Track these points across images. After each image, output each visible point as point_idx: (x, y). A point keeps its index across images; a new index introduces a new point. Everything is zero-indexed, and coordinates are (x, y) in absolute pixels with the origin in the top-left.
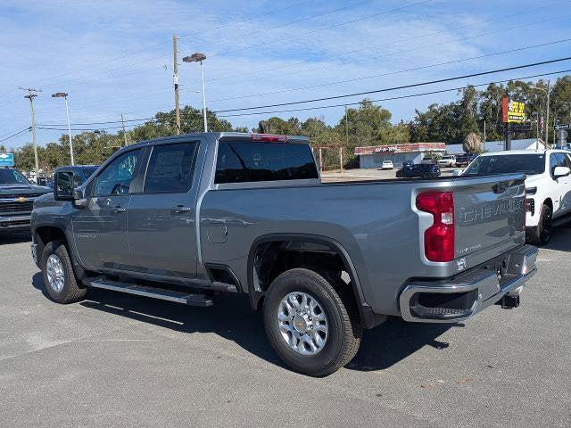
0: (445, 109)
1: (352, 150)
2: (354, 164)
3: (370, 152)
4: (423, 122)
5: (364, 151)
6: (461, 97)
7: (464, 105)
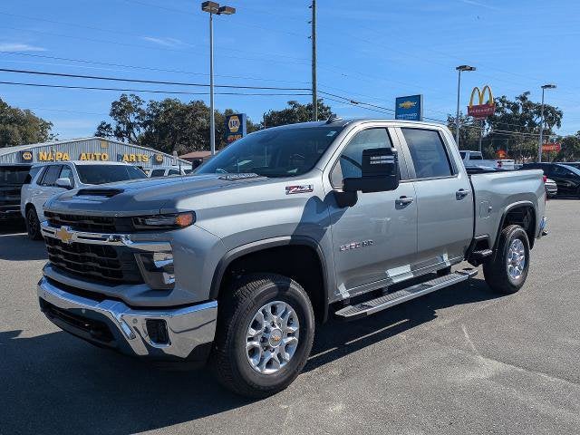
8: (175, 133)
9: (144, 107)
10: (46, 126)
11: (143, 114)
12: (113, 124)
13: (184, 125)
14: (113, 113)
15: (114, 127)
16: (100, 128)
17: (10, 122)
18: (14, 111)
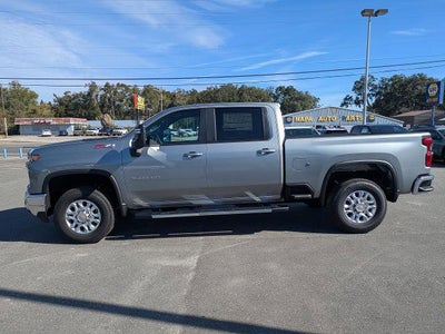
0: (76, 96)
1: (12, 120)
2: (15, 131)
3: (29, 123)
4: (61, 104)
5: (22, 122)
6: (87, 89)
7: (90, 94)
8: (398, 99)
9: (376, 83)
10: (317, 100)
11: (376, 87)
12: (354, 96)
13: (405, 93)
14: (355, 89)
15: (354, 98)
16: (346, 99)
17: (297, 99)
18: (299, 93)
